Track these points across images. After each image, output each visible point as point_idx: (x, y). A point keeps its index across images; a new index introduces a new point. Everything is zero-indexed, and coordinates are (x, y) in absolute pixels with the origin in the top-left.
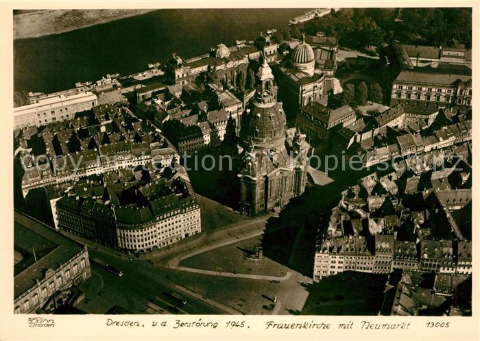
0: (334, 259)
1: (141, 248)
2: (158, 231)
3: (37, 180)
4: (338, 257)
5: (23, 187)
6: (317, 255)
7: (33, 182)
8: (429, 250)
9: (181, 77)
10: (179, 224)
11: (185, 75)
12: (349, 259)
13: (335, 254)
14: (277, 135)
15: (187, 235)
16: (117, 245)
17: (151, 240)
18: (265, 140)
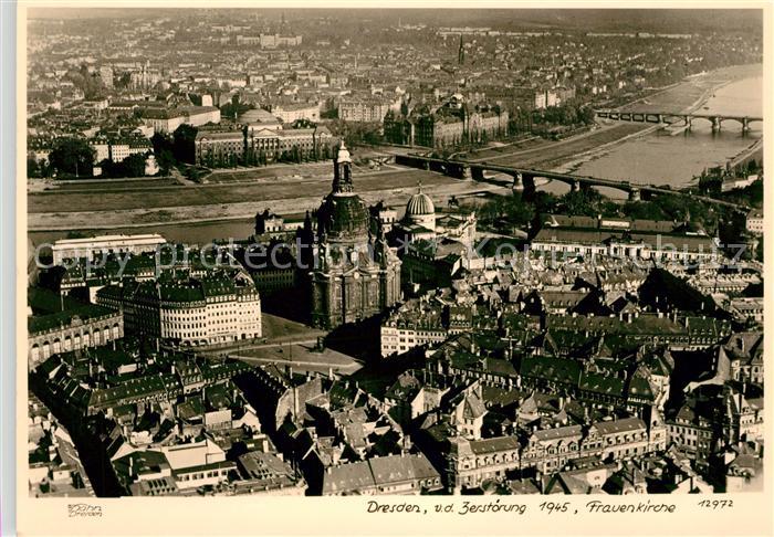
0: (403, 336)
1: (187, 338)
2: (208, 319)
3: (78, 282)
4: (407, 332)
5: (62, 286)
6: (383, 329)
7: (74, 282)
8: (511, 324)
9: (271, 230)
10: (233, 316)
11: (277, 229)
12: (420, 336)
13: (403, 328)
14: (357, 230)
15: (243, 336)
16: (160, 334)
17: (199, 330)
18: (341, 234)
